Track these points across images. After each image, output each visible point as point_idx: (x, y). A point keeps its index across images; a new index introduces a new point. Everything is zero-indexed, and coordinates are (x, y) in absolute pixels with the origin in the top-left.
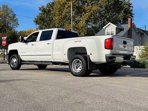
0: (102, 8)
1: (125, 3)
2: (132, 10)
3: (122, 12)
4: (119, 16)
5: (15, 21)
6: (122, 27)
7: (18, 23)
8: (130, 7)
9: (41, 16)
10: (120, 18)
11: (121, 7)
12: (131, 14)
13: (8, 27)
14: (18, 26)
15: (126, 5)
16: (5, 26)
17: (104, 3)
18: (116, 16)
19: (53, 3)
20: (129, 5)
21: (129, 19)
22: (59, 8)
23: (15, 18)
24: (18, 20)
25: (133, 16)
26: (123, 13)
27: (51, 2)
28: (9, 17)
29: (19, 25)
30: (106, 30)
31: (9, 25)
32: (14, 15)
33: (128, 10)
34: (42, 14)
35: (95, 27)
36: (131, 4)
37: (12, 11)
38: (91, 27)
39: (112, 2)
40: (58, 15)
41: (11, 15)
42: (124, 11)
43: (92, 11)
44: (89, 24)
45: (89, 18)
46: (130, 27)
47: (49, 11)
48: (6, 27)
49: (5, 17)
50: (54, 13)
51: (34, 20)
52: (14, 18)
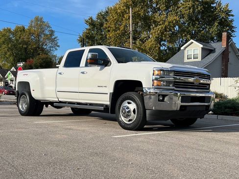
0: (183, 18)
1: (221, 9)
2: (232, 21)
3: (216, 24)
4: (211, 30)
5: (53, 40)
6: (212, 47)
7: (58, 44)
8: (229, 15)
9: (89, 33)
10: (212, 33)
11: (213, 17)
12: (231, 28)
13: (43, 50)
14: (57, 48)
15: (223, 12)
16: (39, 48)
17: (186, 10)
18: (206, 30)
19: (107, 12)
20: (228, 13)
21: (224, 34)
22: (115, 20)
23: (54, 37)
24: (58, 40)
25: (233, 31)
26: (217, 26)
27: (104, 10)
28: (45, 35)
29: (59, 46)
30: (186, 52)
31: (45, 47)
32: (52, 32)
33: (225, 20)
34: (90, 29)
35: (173, 48)
36: (231, 11)
37: (49, 27)
38: (166, 48)
39: (199, 9)
40: (113, 30)
41: (47, 32)
42: (218, 23)
43: (166, 23)
44: (164, 44)
45: (162, 33)
46: (225, 46)
47: (102, 25)
48: (40, 50)
49: (39, 36)
50: (109, 27)
51: (79, 39)
52: (51, 37)
